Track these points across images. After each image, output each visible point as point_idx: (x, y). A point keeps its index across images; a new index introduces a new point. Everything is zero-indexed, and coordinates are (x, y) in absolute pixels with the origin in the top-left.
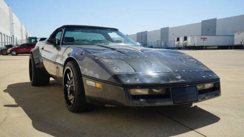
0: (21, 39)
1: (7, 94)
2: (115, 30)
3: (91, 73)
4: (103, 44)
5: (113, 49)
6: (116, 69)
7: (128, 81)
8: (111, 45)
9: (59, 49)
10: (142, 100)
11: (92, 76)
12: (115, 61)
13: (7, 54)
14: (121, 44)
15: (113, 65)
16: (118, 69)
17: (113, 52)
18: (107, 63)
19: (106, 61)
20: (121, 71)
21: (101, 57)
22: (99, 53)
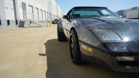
0: (61, 16)
1: (45, 46)
2: (105, 8)
3: (85, 40)
4: (97, 18)
5: (103, 21)
6: (104, 37)
7: (115, 49)
8: (102, 18)
9: (70, 21)
10: (128, 67)
11: (85, 42)
12: (104, 30)
13: (55, 24)
14: (109, 17)
15: (102, 34)
16: (107, 37)
17: (103, 23)
18: (98, 32)
19: (97, 30)
20: (109, 40)
21: (94, 28)
22: (92, 24)
